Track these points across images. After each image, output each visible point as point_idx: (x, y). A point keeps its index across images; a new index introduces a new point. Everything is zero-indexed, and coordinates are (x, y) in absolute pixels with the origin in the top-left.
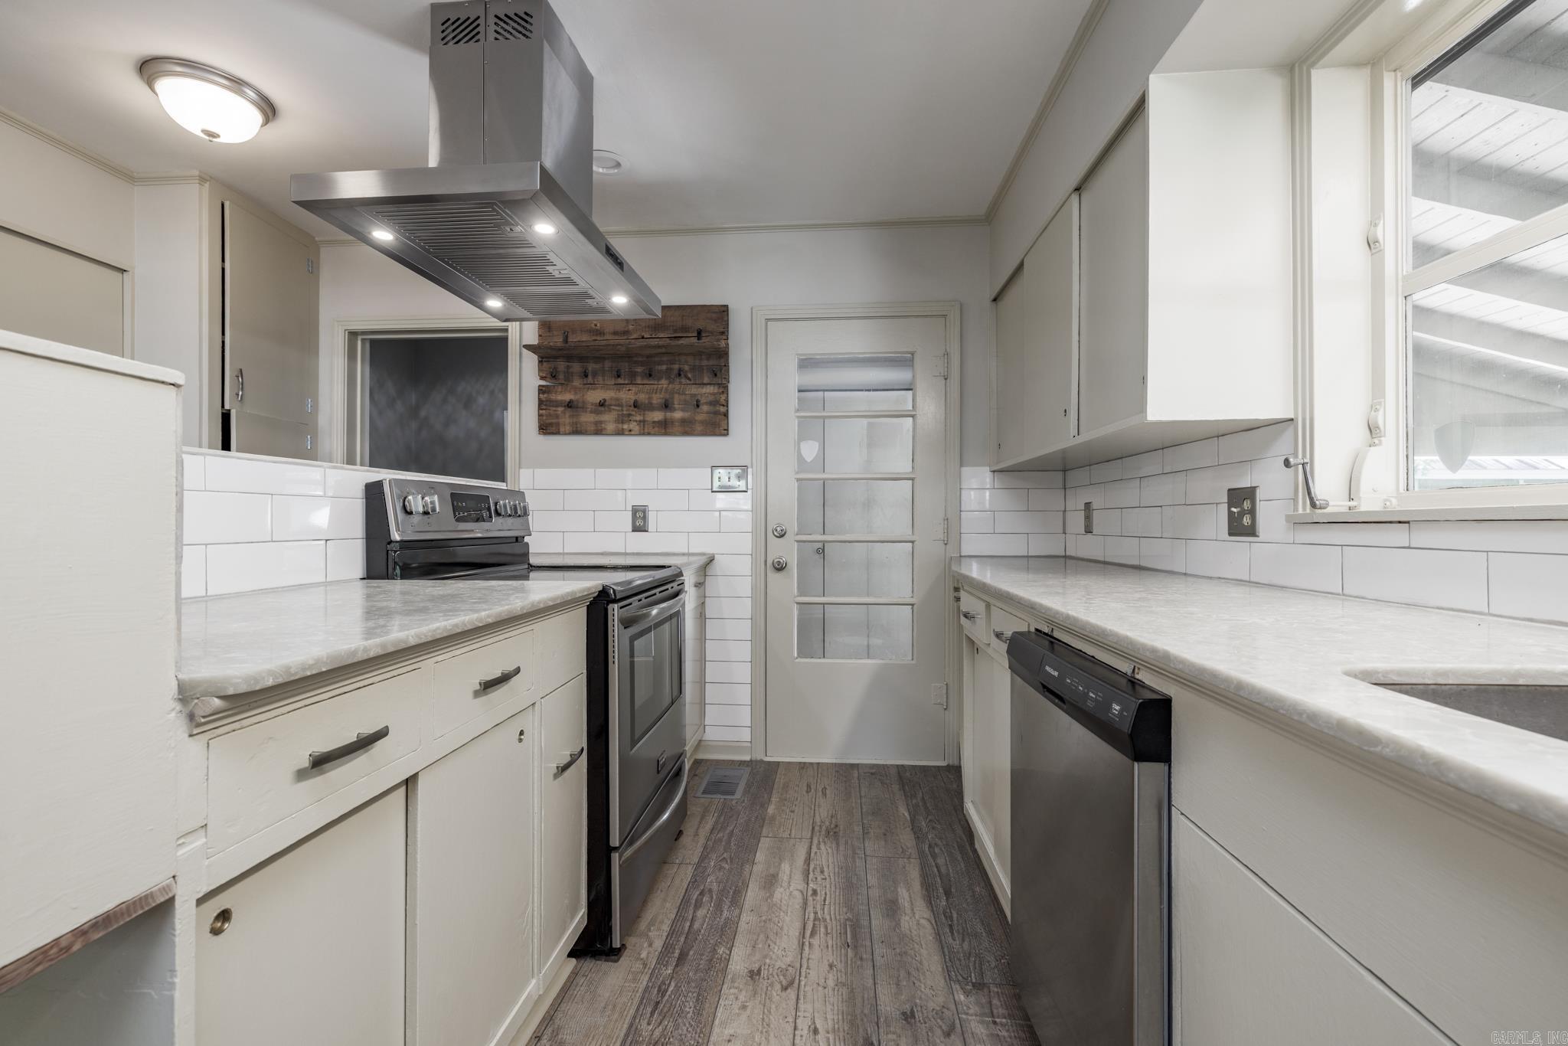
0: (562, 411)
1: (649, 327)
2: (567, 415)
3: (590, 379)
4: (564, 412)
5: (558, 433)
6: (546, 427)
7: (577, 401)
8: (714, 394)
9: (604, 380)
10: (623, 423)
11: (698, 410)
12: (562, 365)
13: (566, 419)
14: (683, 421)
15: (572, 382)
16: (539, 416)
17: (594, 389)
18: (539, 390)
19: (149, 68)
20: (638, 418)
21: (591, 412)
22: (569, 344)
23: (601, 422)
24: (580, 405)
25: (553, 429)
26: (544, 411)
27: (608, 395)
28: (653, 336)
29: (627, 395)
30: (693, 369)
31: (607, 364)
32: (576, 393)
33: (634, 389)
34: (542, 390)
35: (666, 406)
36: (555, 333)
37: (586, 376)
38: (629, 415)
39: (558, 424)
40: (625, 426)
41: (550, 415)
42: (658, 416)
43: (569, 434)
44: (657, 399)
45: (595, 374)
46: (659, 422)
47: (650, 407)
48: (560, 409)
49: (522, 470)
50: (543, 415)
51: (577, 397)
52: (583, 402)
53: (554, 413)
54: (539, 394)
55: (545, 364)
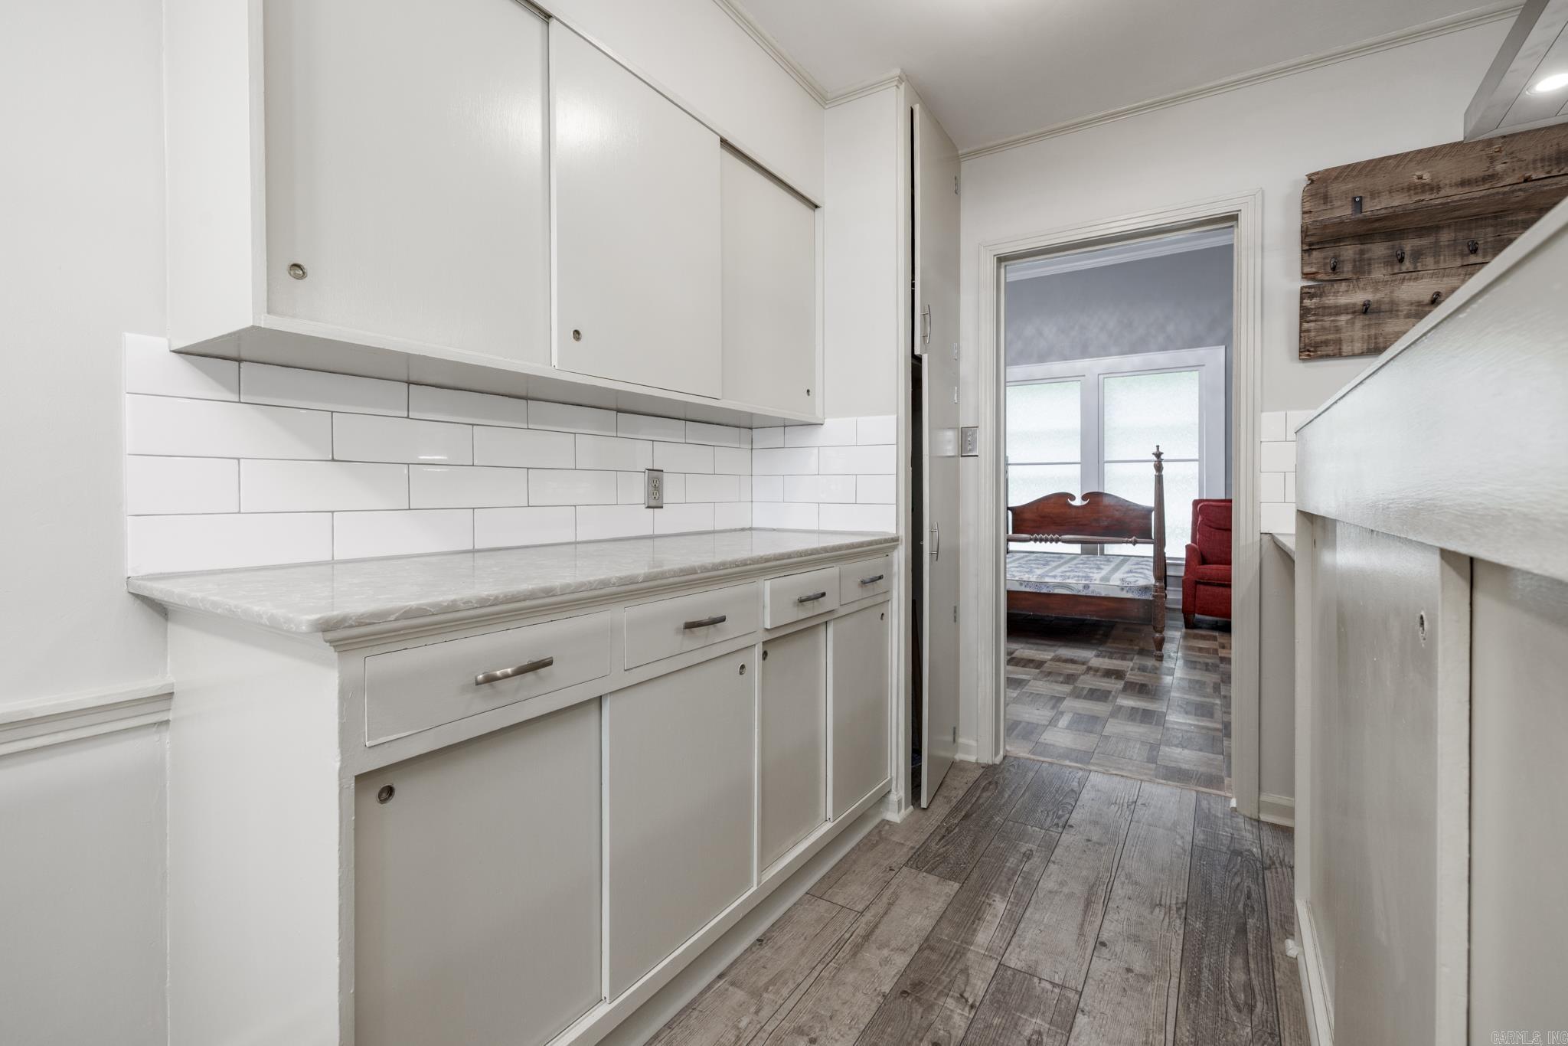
0: (1347, 322)
1: (1542, 160)
2: (1357, 326)
3: (1407, 265)
4: (1351, 322)
5: (1339, 355)
6: (1316, 347)
7: (1379, 302)
9: (1437, 262)
12: (1350, 249)
13: (1356, 332)
15: (1369, 273)
16: (1301, 331)
17: (1416, 279)
18: (1301, 294)
21: (1410, 314)
24: (1385, 307)
25: (1330, 350)
26: (1312, 324)
28: (1554, 173)
31: (1445, 237)
32: (1376, 290)
34: (1305, 294)
36: (1337, 203)
37: (1401, 260)
39: (1341, 342)
41: (1324, 329)
43: (1362, 354)
45: (1417, 255)
48: (1344, 318)
49: (1264, 414)
50: (1308, 331)
51: (1379, 296)
52: (1392, 302)
53: (1327, 324)
54: (1302, 299)
55: (1315, 253)
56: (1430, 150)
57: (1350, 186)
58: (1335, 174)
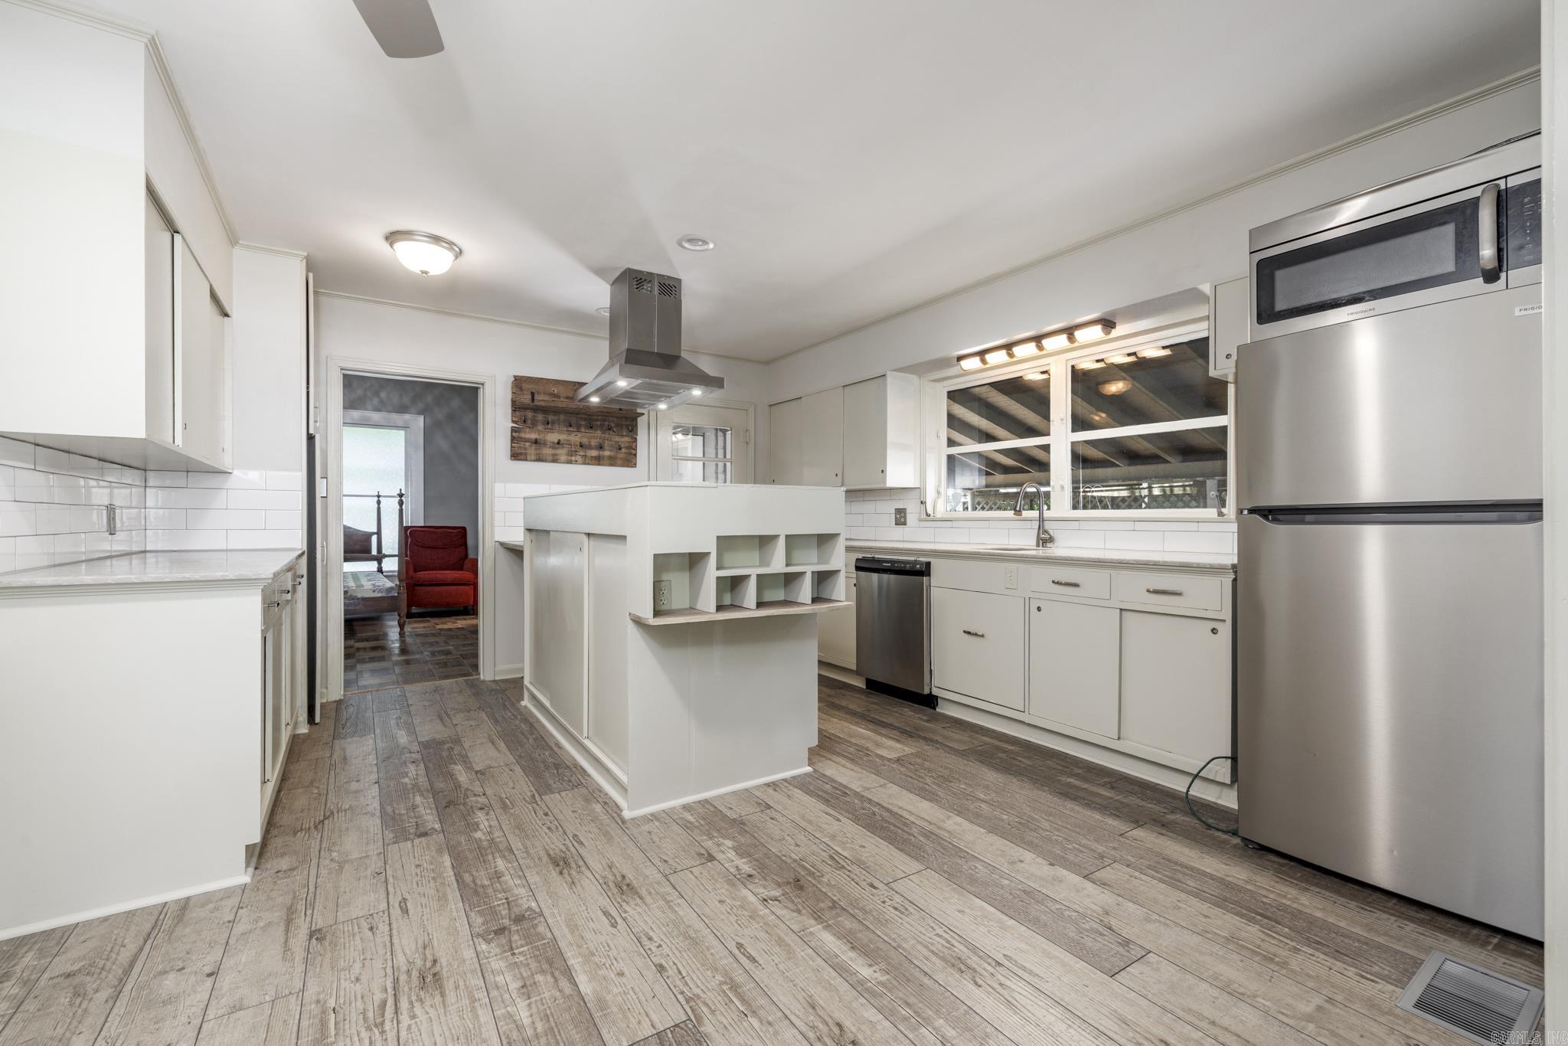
0: (529, 446)
2: (533, 448)
3: (549, 426)
4: (531, 447)
5: (526, 460)
6: (516, 455)
7: (540, 439)
8: (629, 442)
9: (560, 427)
10: (571, 456)
11: (620, 451)
12: (530, 414)
13: (532, 451)
14: (610, 457)
15: (537, 426)
16: (512, 446)
17: (553, 433)
18: (512, 430)
19: (392, 237)
20: (582, 453)
21: (550, 447)
22: (536, 403)
23: (557, 455)
24: (542, 442)
25: (522, 457)
26: (516, 444)
27: (563, 437)
29: (575, 438)
30: (617, 425)
31: (562, 418)
32: (540, 434)
33: (579, 435)
34: (513, 430)
35: (601, 447)
36: (525, 392)
37: (548, 423)
38: (576, 451)
39: (526, 454)
40: (573, 458)
41: (520, 447)
42: (594, 453)
43: (534, 461)
44: (594, 443)
45: (553, 423)
46: (595, 457)
47: (590, 447)
48: (528, 444)
49: (496, 484)
50: (514, 447)
51: (540, 437)
52: (545, 441)
53: (522, 446)
54: (512, 432)
55: (517, 413)
56: (557, 381)
57: (531, 386)
58: (524, 379)
